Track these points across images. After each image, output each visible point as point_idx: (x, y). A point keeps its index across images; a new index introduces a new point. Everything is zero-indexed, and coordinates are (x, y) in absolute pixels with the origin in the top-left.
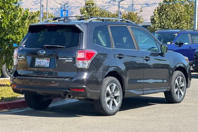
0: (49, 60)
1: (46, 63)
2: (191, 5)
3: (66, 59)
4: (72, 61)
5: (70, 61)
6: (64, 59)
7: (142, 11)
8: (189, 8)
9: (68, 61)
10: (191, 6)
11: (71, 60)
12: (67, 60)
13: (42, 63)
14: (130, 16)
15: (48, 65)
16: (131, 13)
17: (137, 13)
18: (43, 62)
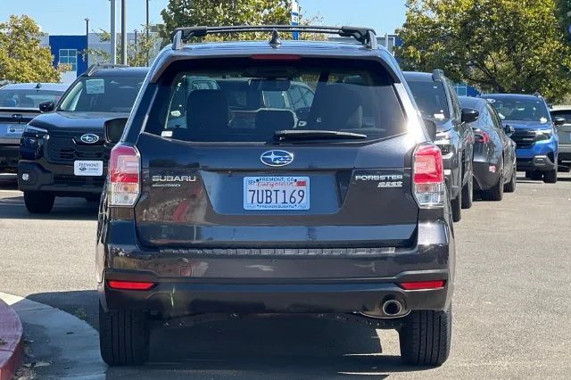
0: (302, 184)
1: (295, 194)
3: (383, 177)
4: (400, 184)
5: (394, 184)
6: (375, 177)
9: (388, 185)
11: (399, 180)
12: (386, 180)
13: (273, 197)
15: (305, 204)
18: (280, 195)
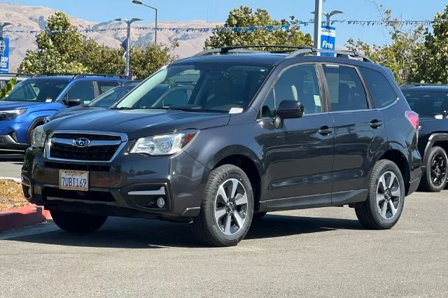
2: (290, 33)
7: (178, 46)
8: (285, 41)
10: (290, 36)
14: (151, 54)
16: (152, 50)
17: (166, 50)
